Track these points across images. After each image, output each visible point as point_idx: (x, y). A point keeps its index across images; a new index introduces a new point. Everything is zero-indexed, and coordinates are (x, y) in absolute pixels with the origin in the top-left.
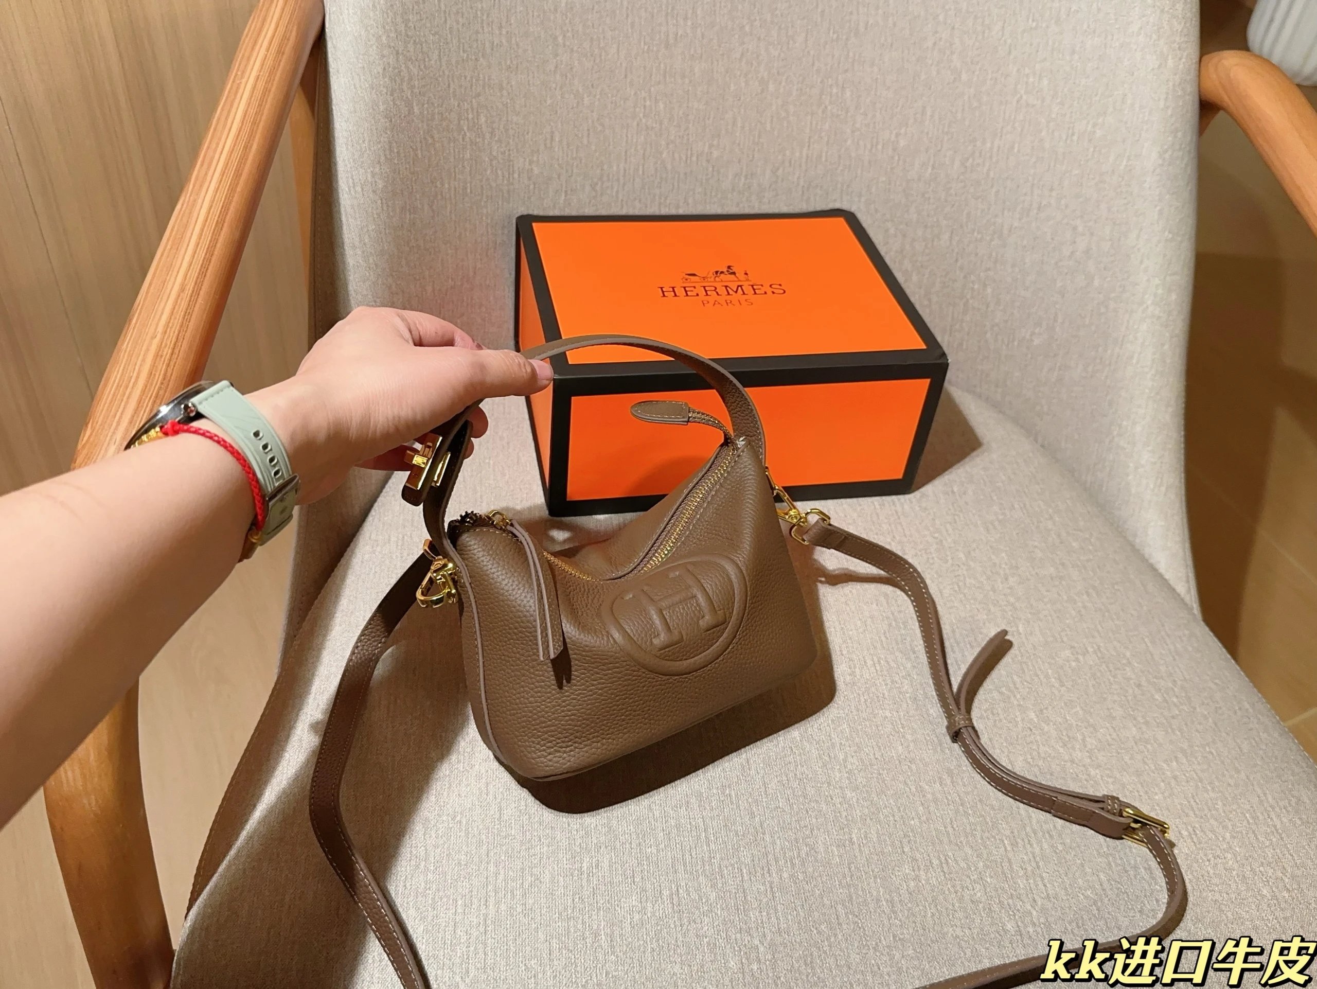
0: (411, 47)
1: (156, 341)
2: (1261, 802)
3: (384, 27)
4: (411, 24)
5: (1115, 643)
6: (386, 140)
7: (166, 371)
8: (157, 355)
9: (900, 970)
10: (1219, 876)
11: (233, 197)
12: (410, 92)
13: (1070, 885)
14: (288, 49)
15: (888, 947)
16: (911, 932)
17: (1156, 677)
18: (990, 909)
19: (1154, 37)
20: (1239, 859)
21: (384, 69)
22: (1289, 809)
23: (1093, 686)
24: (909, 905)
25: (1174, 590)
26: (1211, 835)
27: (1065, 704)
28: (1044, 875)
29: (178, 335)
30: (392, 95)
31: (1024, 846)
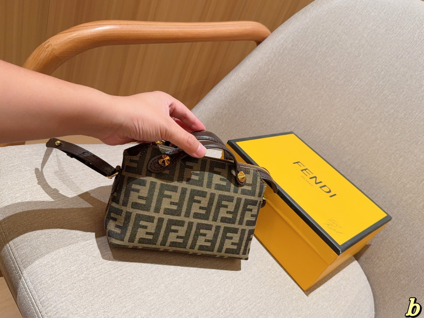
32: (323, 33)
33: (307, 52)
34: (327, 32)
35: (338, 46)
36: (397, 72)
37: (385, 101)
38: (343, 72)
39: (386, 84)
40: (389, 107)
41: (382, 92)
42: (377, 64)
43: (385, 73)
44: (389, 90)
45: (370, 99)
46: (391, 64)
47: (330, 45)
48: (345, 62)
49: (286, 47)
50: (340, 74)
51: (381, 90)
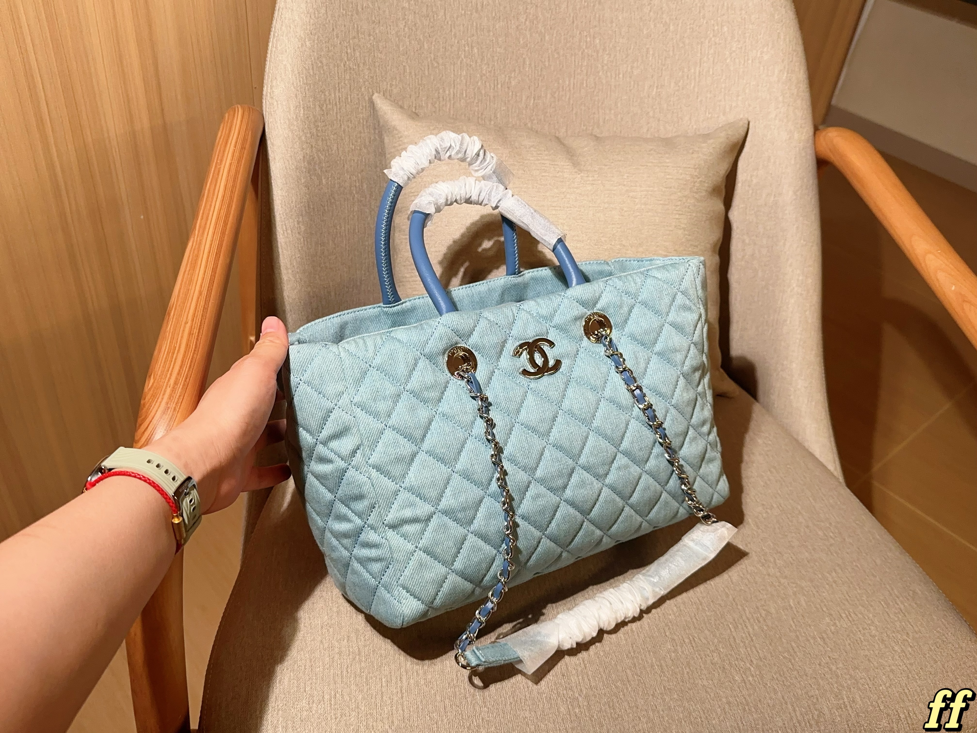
0: (320, 143)
1: (188, 325)
2: (891, 594)
3: (303, 131)
4: (319, 129)
5: (791, 501)
6: (306, 201)
7: (196, 343)
8: (190, 334)
9: (670, 708)
10: (868, 641)
11: (224, 237)
12: (320, 170)
13: (773, 650)
14: (247, 146)
15: (661, 694)
16: (675, 683)
17: (818, 521)
18: (724, 668)
19: (785, 120)
20: (879, 629)
21: (304, 157)
22: (909, 597)
23: (779, 528)
24: (672, 668)
25: (826, 467)
26: (860, 616)
27: (762, 540)
28: (757, 645)
29: (201, 320)
30: (309, 173)
31: (743, 629)
32: (347, 47)
33: (347, 98)
34: (349, 42)
35: (381, 53)
36: (494, 34)
37: (511, 93)
38: (419, 90)
39: (494, 65)
40: (524, 98)
41: (496, 82)
42: (456, 42)
43: (480, 48)
44: (505, 71)
45: (488, 104)
46: (477, 28)
47: (370, 60)
48: (410, 73)
49: (314, 116)
50: (419, 96)
51: (494, 80)
